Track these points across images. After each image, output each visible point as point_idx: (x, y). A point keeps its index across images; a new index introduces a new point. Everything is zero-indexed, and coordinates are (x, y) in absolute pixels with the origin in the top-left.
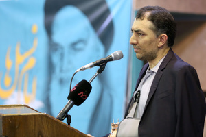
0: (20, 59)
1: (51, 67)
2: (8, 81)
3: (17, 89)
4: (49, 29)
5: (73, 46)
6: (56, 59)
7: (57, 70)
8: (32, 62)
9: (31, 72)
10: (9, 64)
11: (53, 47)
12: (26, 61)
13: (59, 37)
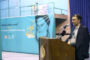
0: (30, 28)
1: (37, 29)
2: (28, 32)
3: (30, 34)
4: (36, 22)
5: (41, 25)
6: (38, 28)
7: (38, 30)
8: (33, 28)
9: (32, 30)
10: (28, 29)
11: (37, 25)
12: (32, 28)
13: (38, 23)
